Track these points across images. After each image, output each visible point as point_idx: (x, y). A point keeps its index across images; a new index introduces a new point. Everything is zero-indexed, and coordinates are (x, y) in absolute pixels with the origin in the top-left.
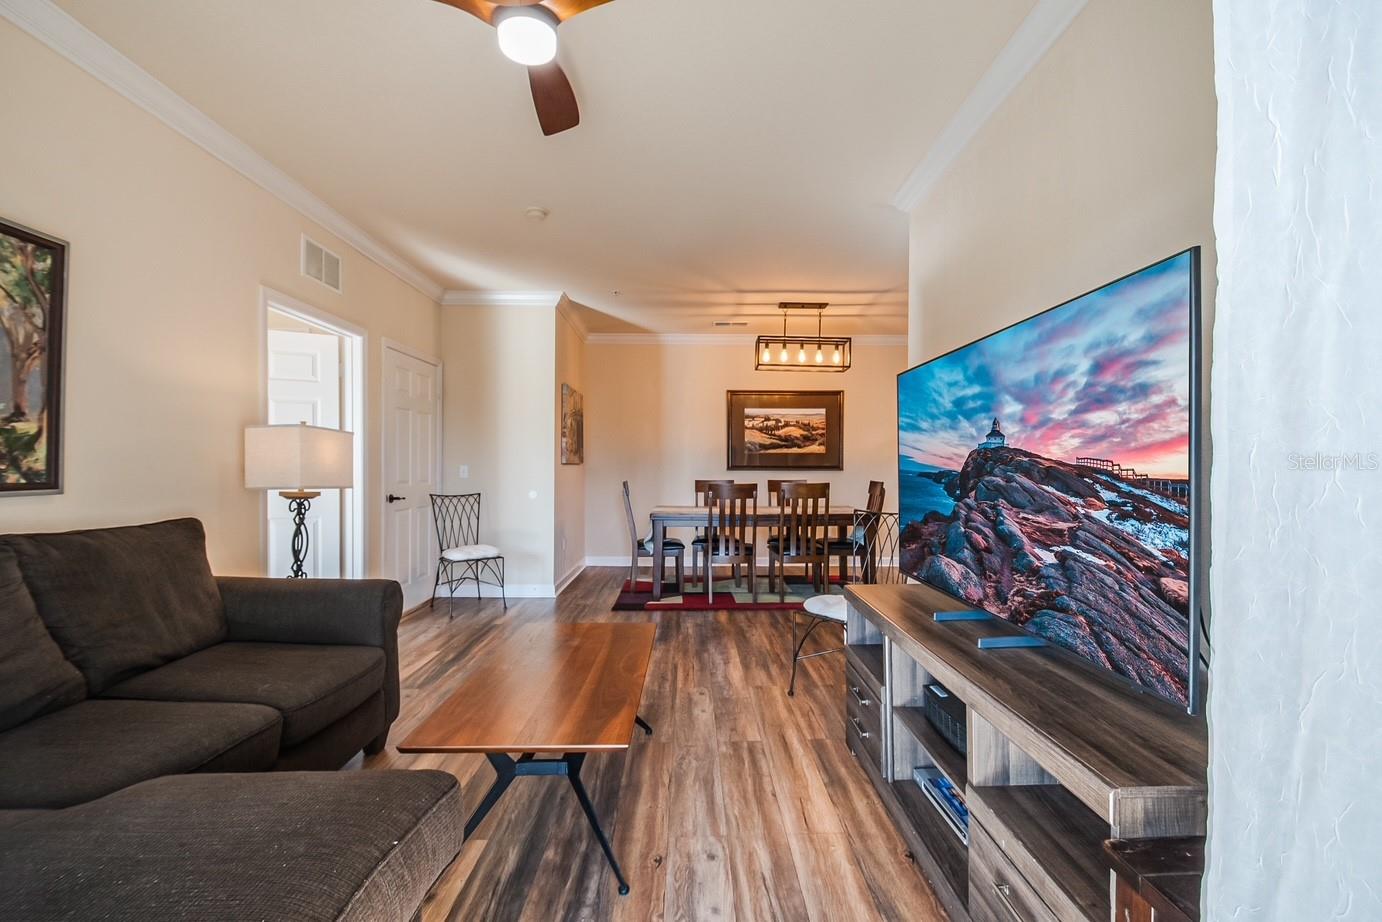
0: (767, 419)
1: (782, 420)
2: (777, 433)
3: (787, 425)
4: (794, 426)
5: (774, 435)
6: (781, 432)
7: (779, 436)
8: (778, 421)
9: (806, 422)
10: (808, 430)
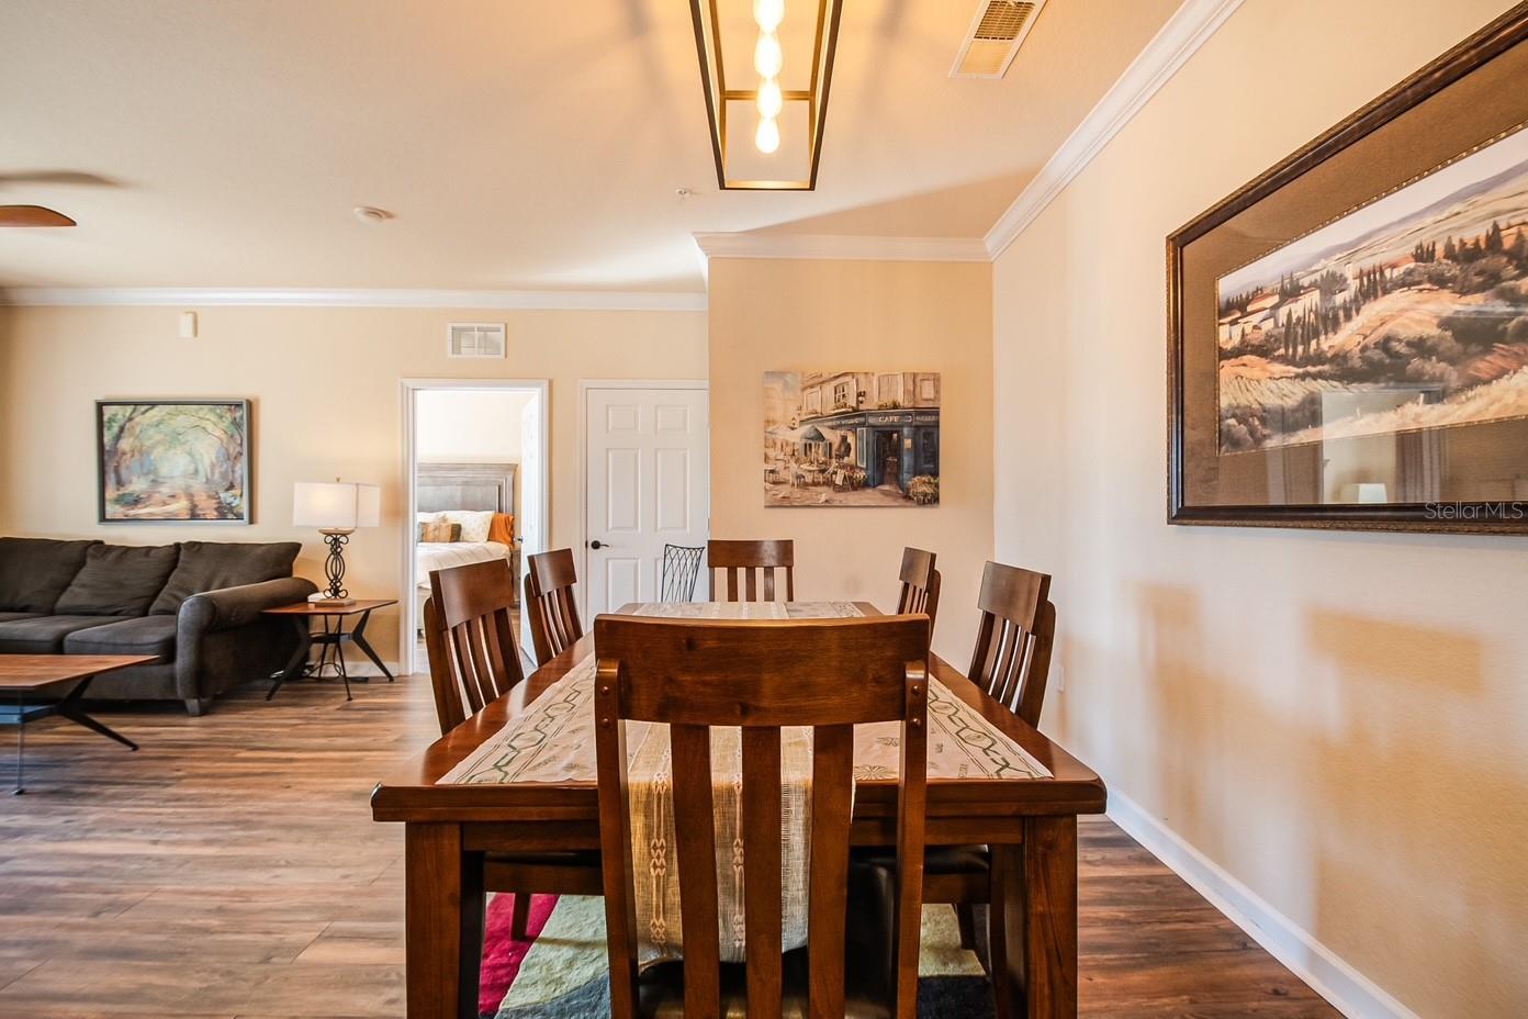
0: (1291, 292)
1: (1349, 272)
2: (1329, 343)
3: (1374, 286)
4: (1406, 282)
5: (1319, 359)
6: (1346, 338)
7: (1340, 358)
8: (1332, 283)
9: (1478, 233)
10: (1491, 281)
